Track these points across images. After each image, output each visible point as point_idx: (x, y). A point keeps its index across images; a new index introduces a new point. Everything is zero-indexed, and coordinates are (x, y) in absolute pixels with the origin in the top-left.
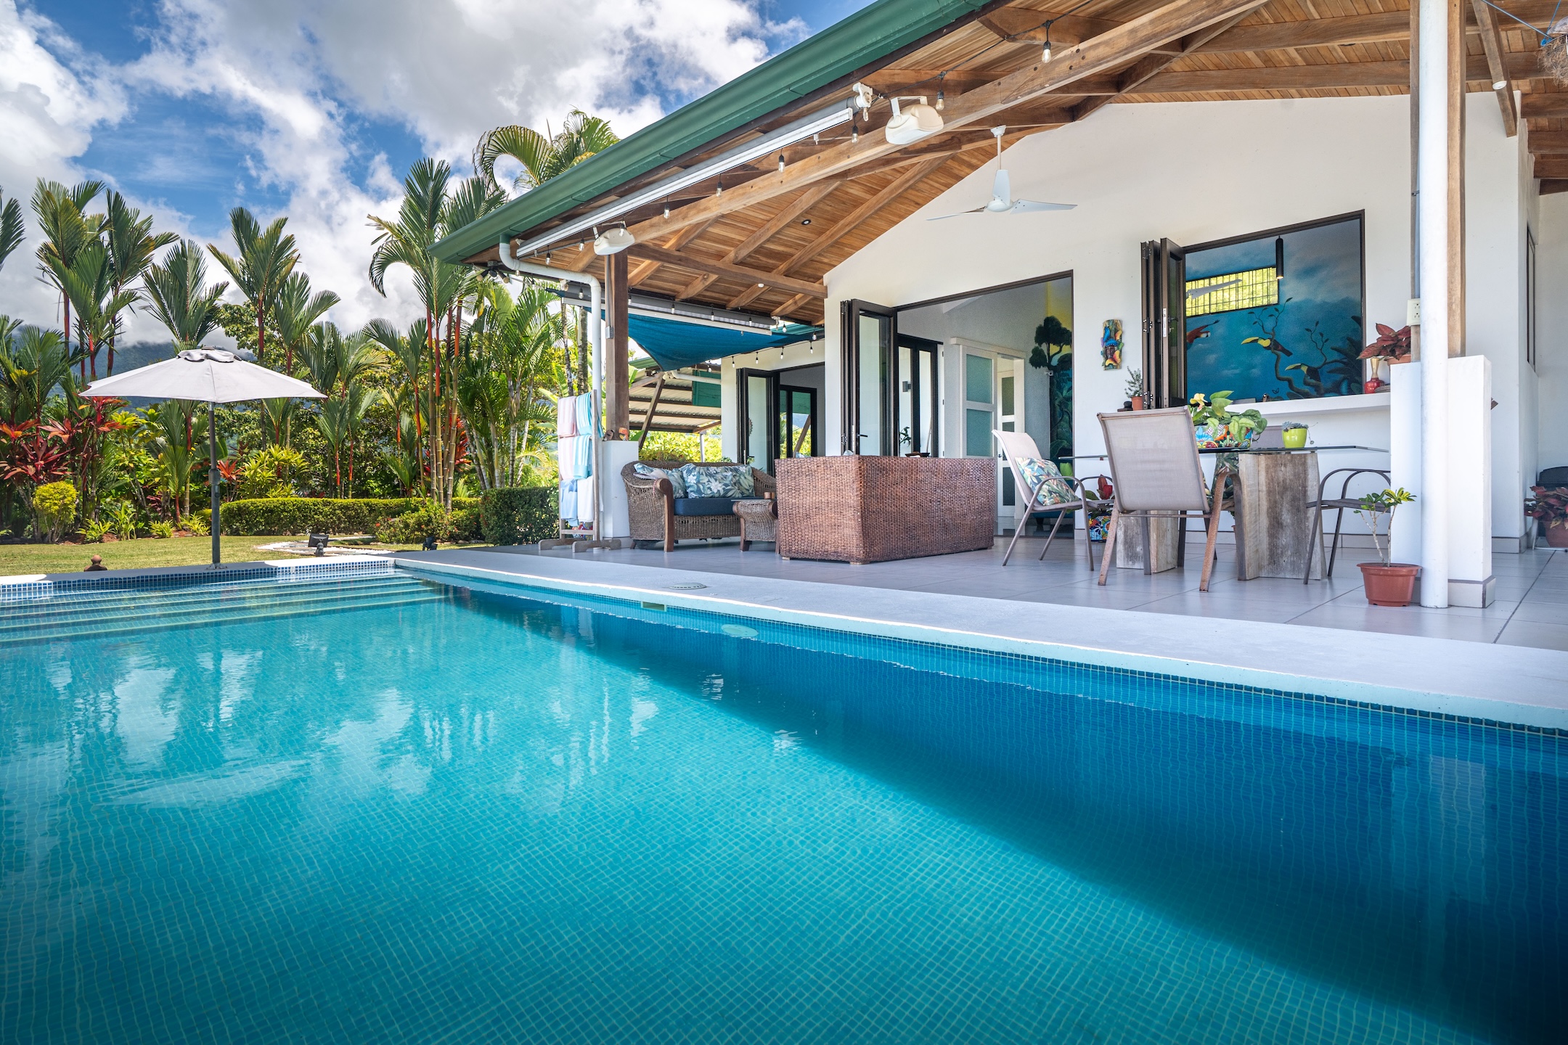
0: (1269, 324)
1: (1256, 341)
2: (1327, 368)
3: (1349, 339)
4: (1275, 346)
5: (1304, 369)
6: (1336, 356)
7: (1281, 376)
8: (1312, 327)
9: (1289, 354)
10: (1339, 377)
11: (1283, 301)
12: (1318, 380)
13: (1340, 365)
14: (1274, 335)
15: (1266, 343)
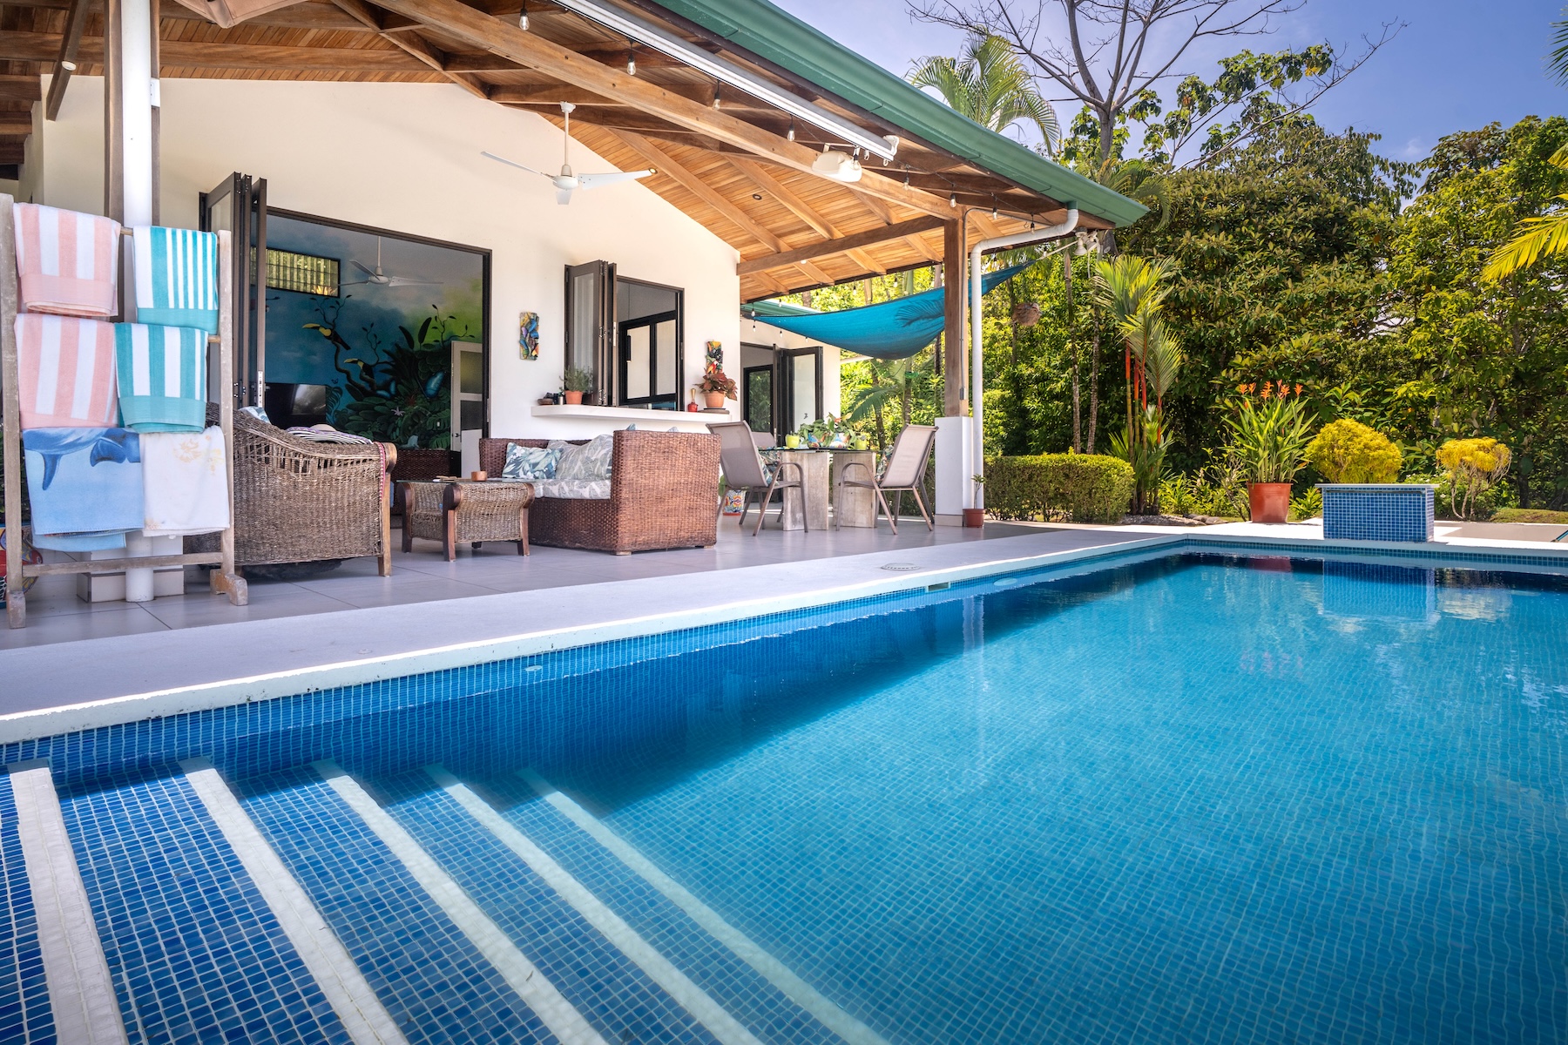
0: (330, 315)
1: (317, 328)
2: (379, 367)
3: (396, 345)
4: (335, 337)
5: (361, 364)
6: (385, 358)
7: (342, 367)
8: (368, 327)
9: (348, 348)
10: (388, 377)
11: (343, 296)
12: (372, 376)
13: (389, 367)
14: (334, 326)
15: (327, 332)
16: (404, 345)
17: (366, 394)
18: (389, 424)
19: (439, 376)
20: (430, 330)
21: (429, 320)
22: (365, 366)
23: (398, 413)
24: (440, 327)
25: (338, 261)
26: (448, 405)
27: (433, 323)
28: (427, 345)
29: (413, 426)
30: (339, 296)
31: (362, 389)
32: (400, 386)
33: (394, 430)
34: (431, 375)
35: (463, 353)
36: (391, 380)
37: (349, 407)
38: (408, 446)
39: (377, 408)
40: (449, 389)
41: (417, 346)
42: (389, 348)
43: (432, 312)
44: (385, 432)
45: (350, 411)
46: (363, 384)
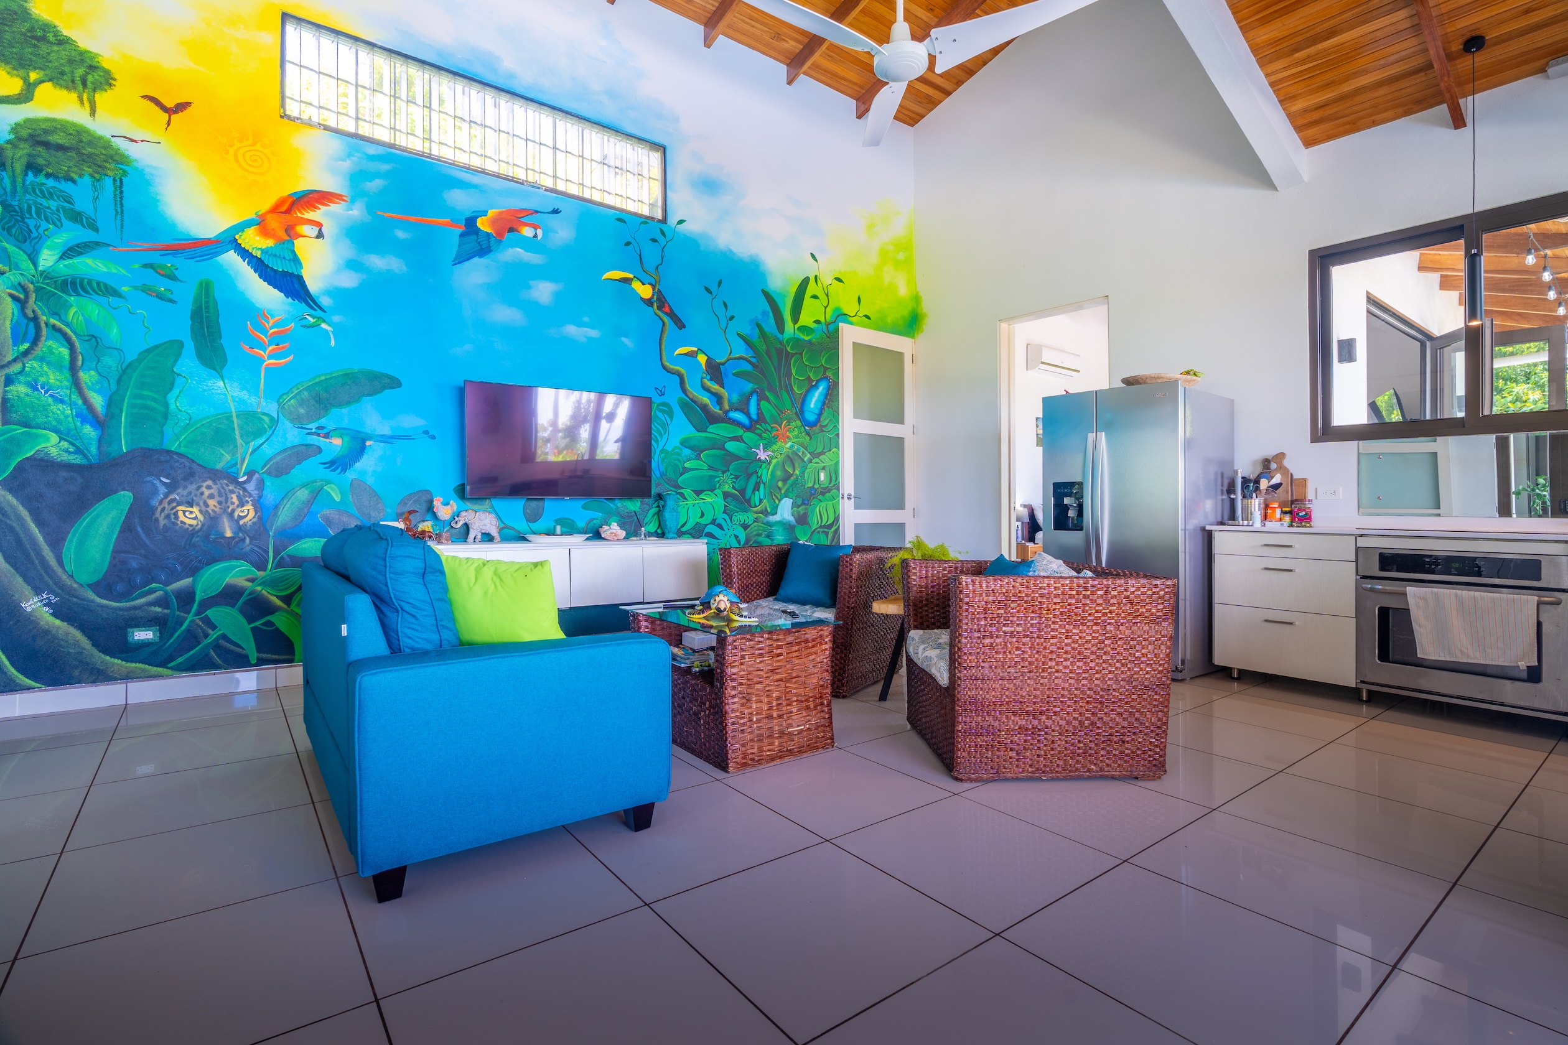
0: (651, 256)
2: (731, 367)
3: (758, 326)
4: (659, 301)
5: (702, 359)
6: (740, 350)
7: (670, 364)
8: (713, 286)
9: (680, 325)
10: (749, 386)
11: (672, 220)
12: (721, 384)
13: (748, 367)
14: (657, 280)
15: (646, 291)
16: (770, 326)
17: (713, 419)
18: (749, 476)
19: (822, 387)
20: (807, 300)
21: (806, 281)
22: (710, 363)
23: (762, 455)
24: (822, 296)
25: (663, 149)
26: (834, 442)
27: (811, 289)
28: (803, 329)
29: (785, 481)
30: (664, 220)
31: (704, 408)
32: (763, 403)
33: (756, 488)
34: (812, 386)
35: (856, 345)
36: (753, 392)
37: (684, 443)
38: (776, 518)
39: (731, 446)
40: (836, 412)
41: (789, 326)
42: (746, 330)
43: (810, 269)
44: (742, 492)
45: (687, 452)
46: (706, 399)
